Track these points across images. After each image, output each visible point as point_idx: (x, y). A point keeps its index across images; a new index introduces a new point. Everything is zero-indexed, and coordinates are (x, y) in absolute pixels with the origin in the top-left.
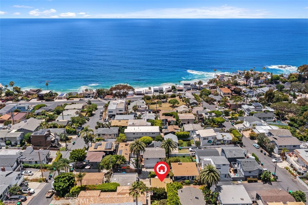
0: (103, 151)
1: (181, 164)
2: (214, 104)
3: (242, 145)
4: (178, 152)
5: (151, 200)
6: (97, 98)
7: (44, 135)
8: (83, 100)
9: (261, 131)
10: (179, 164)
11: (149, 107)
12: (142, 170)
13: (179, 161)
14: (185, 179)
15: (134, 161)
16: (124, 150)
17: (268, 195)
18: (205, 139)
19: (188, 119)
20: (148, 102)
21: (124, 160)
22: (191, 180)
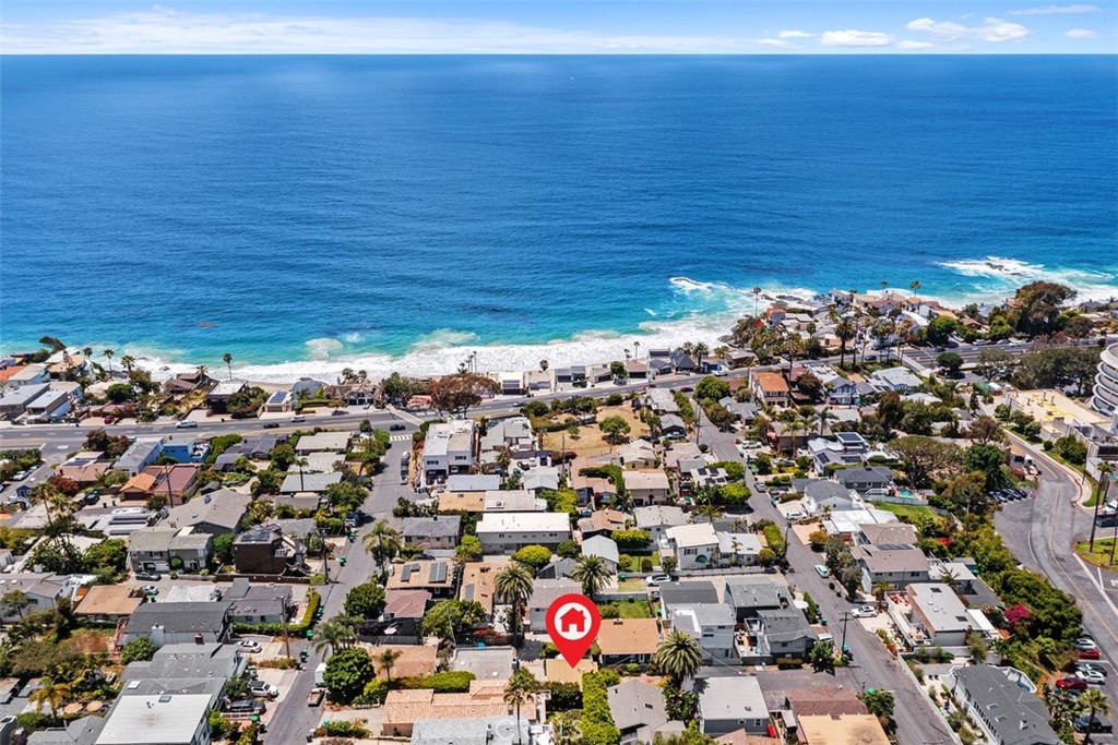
0: (426, 588)
1: (621, 623)
2: (732, 430)
3: (785, 567)
4: (617, 586)
5: (547, 710)
6: (384, 407)
7: (269, 542)
8: (342, 413)
9: (844, 527)
10: (615, 623)
11: (541, 441)
12: (523, 637)
13: (617, 616)
14: (628, 662)
15: (505, 616)
16: (479, 585)
17: (808, 700)
18: (689, 553)
19: (649, 487)
20: (541, 422)
21: (480, 613)
22: (642, 664)
